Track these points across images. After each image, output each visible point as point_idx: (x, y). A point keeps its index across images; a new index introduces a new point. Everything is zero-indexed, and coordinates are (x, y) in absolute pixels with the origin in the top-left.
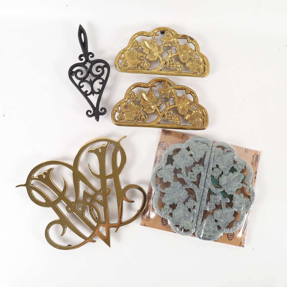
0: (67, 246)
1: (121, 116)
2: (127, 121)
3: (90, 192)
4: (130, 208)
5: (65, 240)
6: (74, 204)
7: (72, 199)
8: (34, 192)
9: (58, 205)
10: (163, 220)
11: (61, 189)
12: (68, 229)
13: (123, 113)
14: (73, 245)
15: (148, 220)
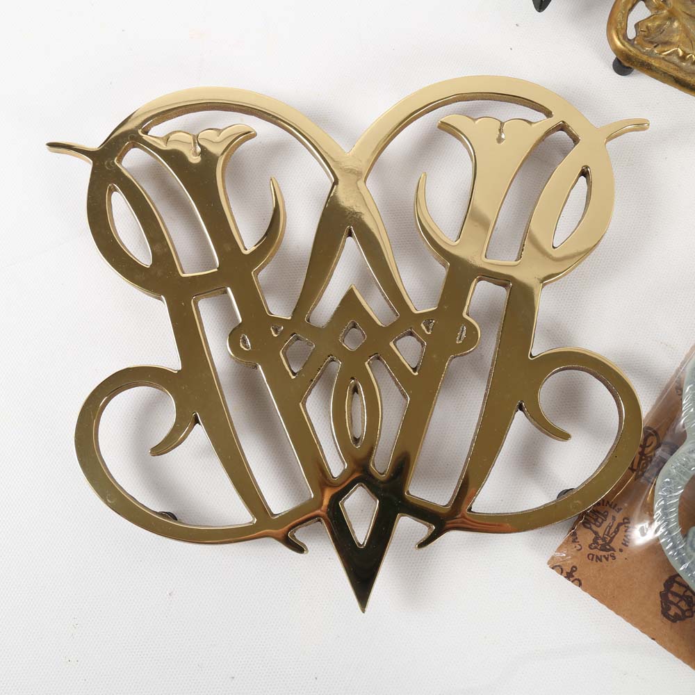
0: (161, 514)
1: (657, 23)
2: (675, 59)
3: (376, 306)
4: (530, 462)
5: (159, 484)
6: (276, 331)
7: (278, 308)
8: (119, 204)
9: (199, 303)
10: (675, 588)
11: (248, 238)
12: (199, 435)
13: (672, 17)
14: (191, 521)
15: (599, 559)
